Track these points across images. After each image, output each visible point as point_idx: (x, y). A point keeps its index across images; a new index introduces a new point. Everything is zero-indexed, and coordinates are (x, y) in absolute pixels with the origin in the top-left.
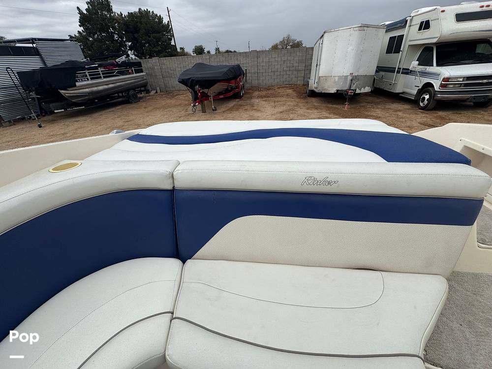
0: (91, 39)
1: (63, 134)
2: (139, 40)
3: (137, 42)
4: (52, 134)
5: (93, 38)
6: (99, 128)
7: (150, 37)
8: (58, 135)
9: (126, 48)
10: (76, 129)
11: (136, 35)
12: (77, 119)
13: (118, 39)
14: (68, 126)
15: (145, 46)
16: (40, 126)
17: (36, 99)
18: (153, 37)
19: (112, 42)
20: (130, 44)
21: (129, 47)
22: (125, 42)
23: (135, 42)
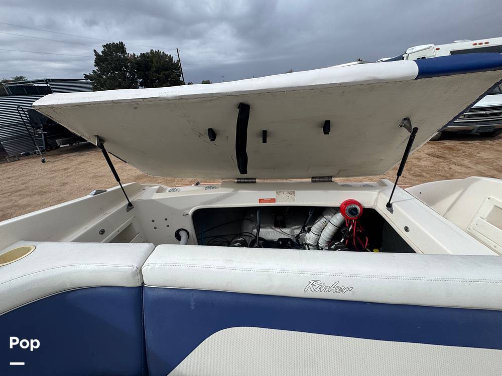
0: (104, 77)
1: (65, 169)
2: (150, 78)
3: (148, 79)
4: (54, 169)
5: (107, 76)
6: (102, 163)
7: (160, 74)
8: (60, 170)
9: (137, 84)
10: (79, 164)
11: (147, 73)
12: (82, 154)
13: (130, 77)
14: (72, 160)
15: (155, 83)
16: (43, 161)
17: (43, 135)
18: (163, 74)
19: (124, 80)
20: (141, 80)
21: (140, 83)
22: (136, 79)
23: (146, 79)
